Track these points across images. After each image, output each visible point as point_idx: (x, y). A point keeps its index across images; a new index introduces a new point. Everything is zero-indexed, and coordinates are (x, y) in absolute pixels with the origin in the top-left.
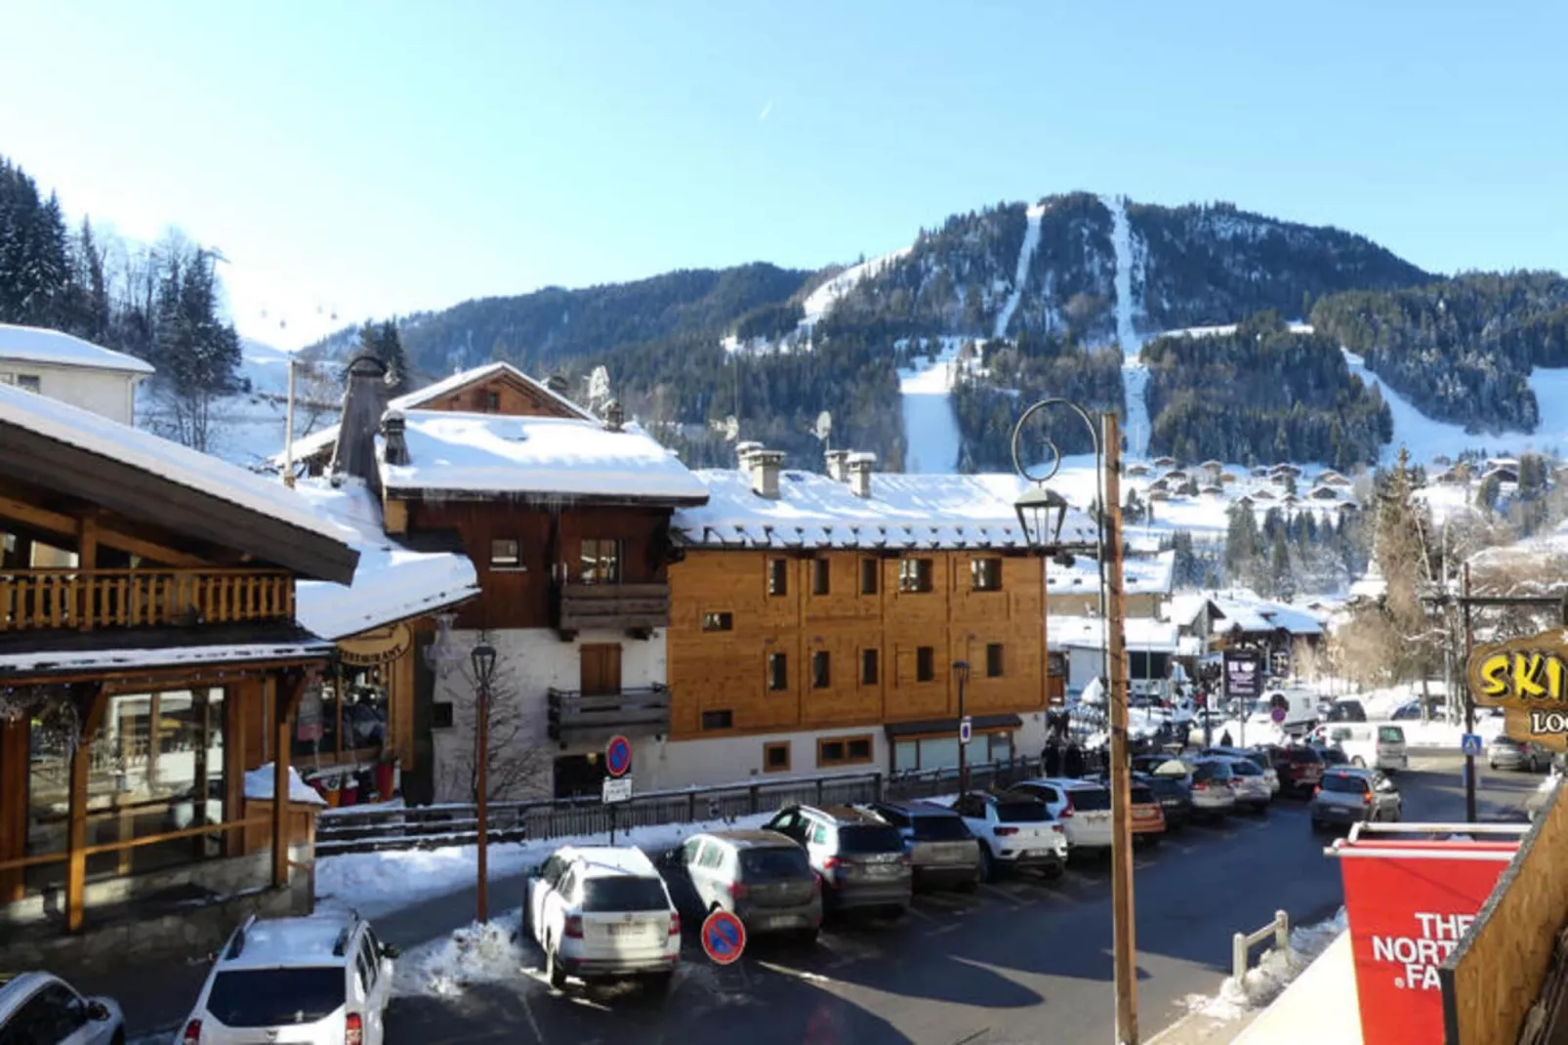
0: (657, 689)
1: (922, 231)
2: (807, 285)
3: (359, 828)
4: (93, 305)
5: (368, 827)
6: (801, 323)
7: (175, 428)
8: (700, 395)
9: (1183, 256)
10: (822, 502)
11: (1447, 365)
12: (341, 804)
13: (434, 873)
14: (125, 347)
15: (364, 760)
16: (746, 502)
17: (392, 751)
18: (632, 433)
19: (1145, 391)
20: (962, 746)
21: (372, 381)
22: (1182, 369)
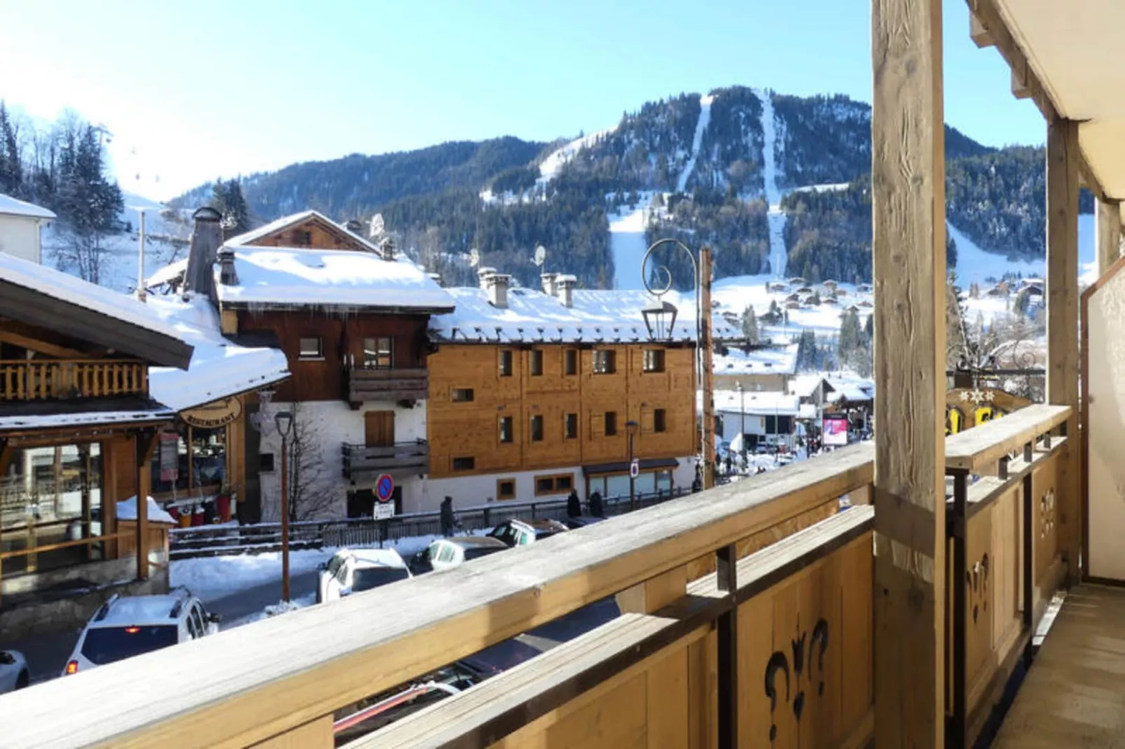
0: (420, 442)
1: (625, 114)
2: (542, 153)
3: (204, 540)
4: (10, 167)
5: (210, 539)
6: (537, 181)
7: (75, 258)
8: (465, 235)
9: (812, 133)
10: (538, 310)
11: (995, 212)
12: (192, 525)
13: (257, 570)
14: (36, 200)
15: (210, 495)
16: (483, 310)
17: (230, 487)
18: (403, 261)
19: (784, 231)
20: (632, 480)
21: (210, 225)
22: (809, 215)
